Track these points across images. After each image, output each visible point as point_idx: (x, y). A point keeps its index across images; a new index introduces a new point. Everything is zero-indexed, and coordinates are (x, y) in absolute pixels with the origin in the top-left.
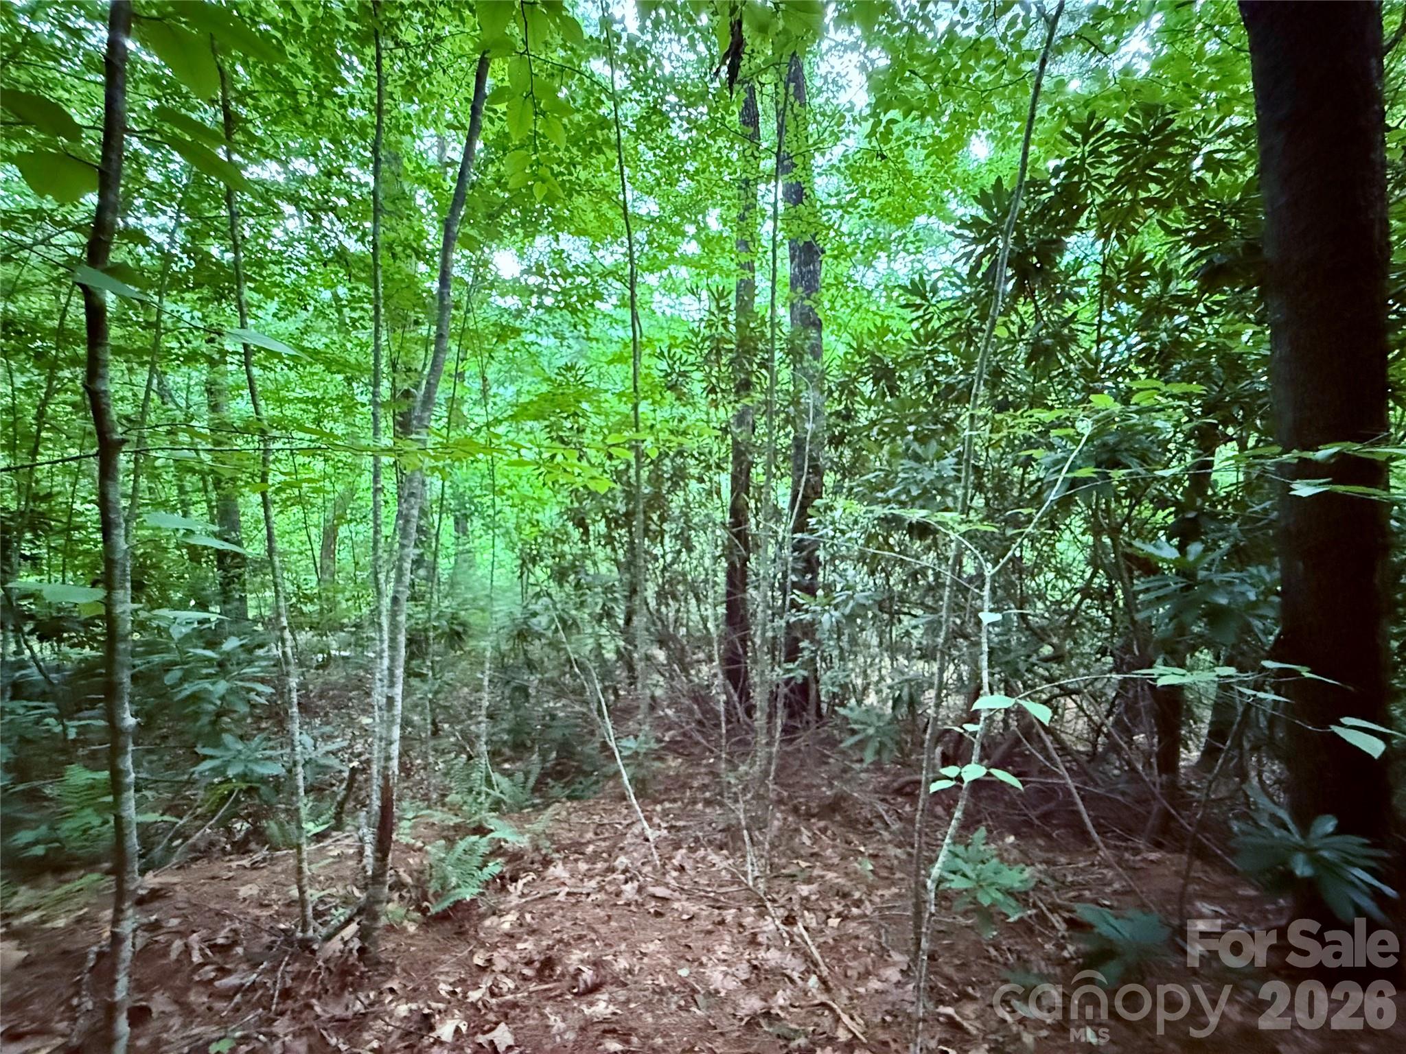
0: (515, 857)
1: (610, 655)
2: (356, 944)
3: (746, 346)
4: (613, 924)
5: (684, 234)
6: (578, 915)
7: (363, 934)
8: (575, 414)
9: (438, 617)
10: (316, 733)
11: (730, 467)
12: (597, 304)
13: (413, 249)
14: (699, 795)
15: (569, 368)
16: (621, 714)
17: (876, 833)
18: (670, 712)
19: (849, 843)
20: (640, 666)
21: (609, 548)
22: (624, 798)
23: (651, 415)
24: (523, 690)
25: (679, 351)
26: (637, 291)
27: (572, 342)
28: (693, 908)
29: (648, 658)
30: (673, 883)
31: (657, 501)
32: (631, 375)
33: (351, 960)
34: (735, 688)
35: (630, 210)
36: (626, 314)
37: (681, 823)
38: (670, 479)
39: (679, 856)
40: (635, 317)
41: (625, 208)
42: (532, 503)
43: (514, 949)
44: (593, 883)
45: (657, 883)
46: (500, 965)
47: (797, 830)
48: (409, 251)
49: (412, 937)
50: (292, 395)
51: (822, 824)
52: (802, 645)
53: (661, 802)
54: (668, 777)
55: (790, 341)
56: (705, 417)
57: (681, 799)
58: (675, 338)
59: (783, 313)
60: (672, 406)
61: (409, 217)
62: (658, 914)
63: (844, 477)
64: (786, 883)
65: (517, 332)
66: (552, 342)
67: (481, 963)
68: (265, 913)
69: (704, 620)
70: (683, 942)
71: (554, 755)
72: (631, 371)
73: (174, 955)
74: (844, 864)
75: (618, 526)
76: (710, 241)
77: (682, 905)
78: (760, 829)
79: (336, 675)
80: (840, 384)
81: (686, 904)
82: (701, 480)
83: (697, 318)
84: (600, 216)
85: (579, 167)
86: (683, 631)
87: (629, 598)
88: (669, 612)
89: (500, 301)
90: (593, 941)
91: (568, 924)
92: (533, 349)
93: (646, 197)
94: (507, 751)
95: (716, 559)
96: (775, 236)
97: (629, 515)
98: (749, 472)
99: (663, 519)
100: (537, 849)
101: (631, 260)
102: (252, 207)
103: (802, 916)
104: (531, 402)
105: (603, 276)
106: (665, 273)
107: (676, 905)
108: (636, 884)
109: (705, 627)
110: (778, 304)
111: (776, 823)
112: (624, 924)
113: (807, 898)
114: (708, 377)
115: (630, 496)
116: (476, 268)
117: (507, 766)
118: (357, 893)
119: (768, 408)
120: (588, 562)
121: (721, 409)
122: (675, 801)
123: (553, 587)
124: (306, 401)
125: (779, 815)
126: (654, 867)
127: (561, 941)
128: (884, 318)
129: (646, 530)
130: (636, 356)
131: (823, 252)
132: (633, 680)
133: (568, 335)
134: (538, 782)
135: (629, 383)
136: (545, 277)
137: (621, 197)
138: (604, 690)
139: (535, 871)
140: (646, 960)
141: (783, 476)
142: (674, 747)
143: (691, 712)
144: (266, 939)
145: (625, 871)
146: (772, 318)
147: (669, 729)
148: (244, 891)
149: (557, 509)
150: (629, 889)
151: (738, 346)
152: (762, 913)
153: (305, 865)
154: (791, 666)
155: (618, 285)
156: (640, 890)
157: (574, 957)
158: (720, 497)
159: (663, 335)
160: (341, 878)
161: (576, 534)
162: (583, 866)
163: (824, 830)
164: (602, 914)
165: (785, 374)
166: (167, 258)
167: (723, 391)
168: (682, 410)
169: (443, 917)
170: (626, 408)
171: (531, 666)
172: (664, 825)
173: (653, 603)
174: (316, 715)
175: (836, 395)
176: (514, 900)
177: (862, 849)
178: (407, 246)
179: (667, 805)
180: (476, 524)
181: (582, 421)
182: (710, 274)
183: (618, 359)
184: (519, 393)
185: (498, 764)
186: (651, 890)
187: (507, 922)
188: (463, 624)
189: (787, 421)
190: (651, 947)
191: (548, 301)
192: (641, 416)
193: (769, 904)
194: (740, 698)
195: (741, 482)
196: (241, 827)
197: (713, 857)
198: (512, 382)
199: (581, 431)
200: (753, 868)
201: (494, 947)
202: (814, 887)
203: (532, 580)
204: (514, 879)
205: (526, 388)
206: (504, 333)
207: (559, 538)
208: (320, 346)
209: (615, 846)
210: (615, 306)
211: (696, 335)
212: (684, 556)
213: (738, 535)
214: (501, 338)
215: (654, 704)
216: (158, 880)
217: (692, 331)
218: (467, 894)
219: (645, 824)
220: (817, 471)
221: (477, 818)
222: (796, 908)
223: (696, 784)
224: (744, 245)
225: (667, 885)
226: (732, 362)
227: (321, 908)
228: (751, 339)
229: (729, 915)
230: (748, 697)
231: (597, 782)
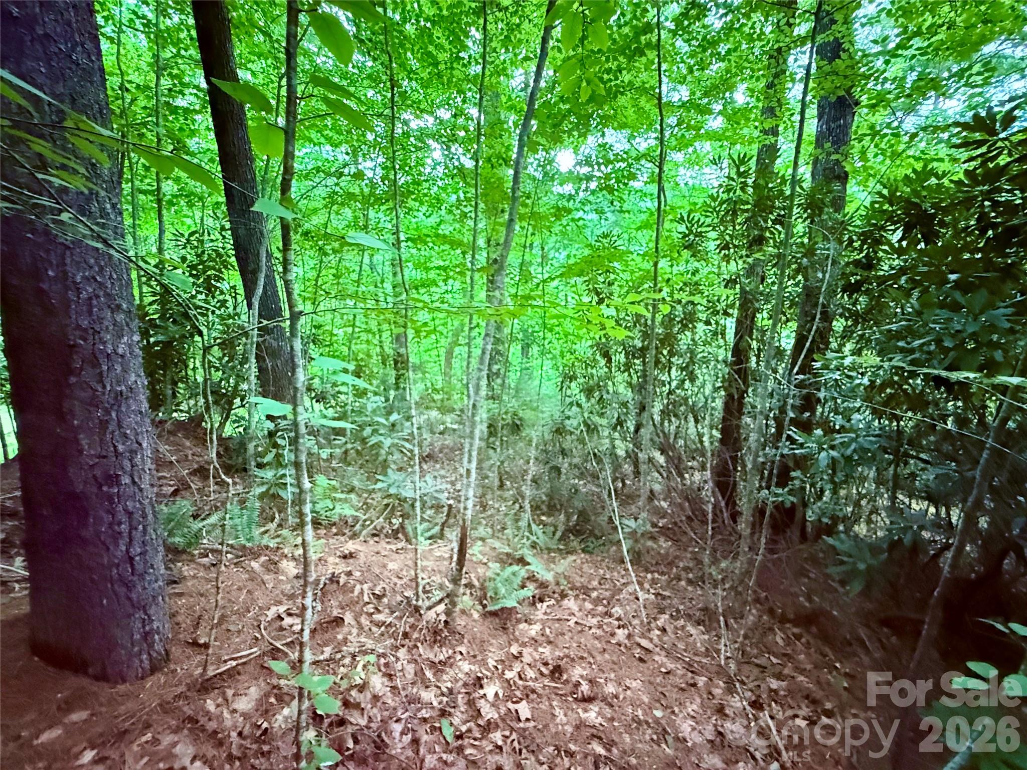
0: (543, 585)
1: (621, 453)
2: (443, 618)
3: (763, 205)
4: (607, 656)
5: (710, 112)
6: (582, 640)
7: (448, 613)
8: (608, 271)
9: (506, 413)
10: (436, 474)
11: (735, 312)
12: (631, 183)
13: (503, 159)
14: (683, 574)
15: (605, 236)
16: (626, 498)
17: (855, 655)
18: (664, 504)
19: (825, 656)
20: (643, 468)
21: (626, 374)
22: (623, 561)
23: (669, 270)
24: (558, 470)
25: (697, 216)
26: (665, 168)
27: (609, 215)
28: (671, 666)
29: (650, 460)
30: (656, 640)
31: (669, 340)
32: (654, 238)
33: (440, 627)
34: (723, 498)
35: (664, 100)
36: (654, 188)
37: (667, 593)
38: (681, 322)
39: (663, 619)
40: (661, 189)
41: (660, 98)
42: (572, 338)
43: (536, 650)
44: (594, 621)
45: (643, 636)
46: (527, 659)
47: (771, 629)
48: (501, 161)
49: (474, 621)
50: (432, 265)
51: (796, 630)
52: (793, 474)
53: (652, 572)
54: (659, 553)
55: (811, 196)
56: (716, 271)
57: (669, 574)
58: (695, 204)
59: (805, 171)
60: (687, 262)
61: (501, 136)
62: (641, 660)
63: (856, 323)
64: (756, 671)
65: (569, 211)
66: (595, 216)
67: (515, 653)
68: (399, 582)
69: (700, 436)
70: (660, 689)
71: (575, 517)
72: (655, 235)
73: (356, 593)
74: (816, 673)
75: (634, 357)
76: (735, 113)
77: (660, 658)
78: (735, 618)
79: (449, 441)
80: (863, 234)
81: (665, 660)
82: (708, 323)
83: (716, 184)
84: (639, 110)
85: (624, 72)
86: (681, 442)
87: (639, 415)
88: (671, 427)
89: (560, 190)
90: (590, 663)
91: (575, 645)
92: (581, 223)
93: (679, 87)
94: (544, 508)
95: (716, 390)
96: (804, 98)
97: (643, 350)
98: (754, 316)
99: (671, 354)
100: (558, 584)
101: (662, 143)
102: (415, 146)
103: (770, 706)
104: (576, 263)
105: (638, 159)
106: (690, 150)
107: (657, 658)
108: (626, 631)
109: (701, 442)
110: (801, 161)
111: (751, 618)
112: (615, 659)
113: (775, 691)
114: (722, 235)
115: (645, 335)
116: (544, 167)
117: (543, 518)
118: (447, 583)
119: (780, 260)
120: (610, 383)
121: (733, 263)
122: (663, 574)
123: (583, 399)
124: (439, 268)
125: (754, 611)
126: (642, 621)
127: (567, 656)
128: (927, 162)
129: (657, 362)
130: (659, 222)
131: (857, 103)
132: (637, 473)
133: (607, 210)
134: (563, 534)
135: (652, 245)
136: (592, 166)
137: (657, 91)
138: (614, 480)
139: (555, 599)
140: (629, 692)
141: (788, 320)
142: (665, 531)
143: (682, 509)
144: (399, 598)
145: (619, 619)
146: (793, 176)
147: (663, 517)
148: (391, 566)
149: (590, 343)
150: (621, 634)
151: (755, 206)
152: (730, 690)
153: (419, 562)
154: (780, 491)
155: (650, 165)
156: (629, 636)
157: (576, 672)
158: (723, 337)
159: (685, 203)
160: (440, 572)
161: (603, 362)
162: (588, 605)
163: (798, 637)
164: (599, 645)
165: (800, 228)
166: (373, 185)
167: (735, 246)
168: (696, 264)
169: (494, 614)
170: (648, 266)
171: (563, 452)
172: (652, 591)
173: (657, 418)
174: (437, 462)
175: (856, 245)
176: (540, 615)
177: (838, 665)
178: (499, 157)
179: (656, 575)
180: (535, 350)
181: (612, 276)
182: (733, 144)
183: (645, 226)
184: (569, 257)
185: (538, 516)
186: (638, 640)
187: (534, 630)
188: (520, 419)
189: (797, 271)
190: (634, 684)
191: (593, 185)
192: (660, 271)
193: (738, 685)
194: (727, 505)
195: (745, 326)
196: (396, 522)
197: (691, 629)
198: (565, 249)
199: (610, 284)
200: (725, 649)
201: (524, 645)
202: (784, 684)
203: (569, 392)
204: (541, 600)
205: (574, 252)
206: (559, 212)
207: (590, 364)
208: (447, 233)
209: (613, 596)
210: (646, 183)
211: (714, 199)
212: (687, 384)
213: (738, 372)
214: (558, 217)
215: (652, 495)
216: (355, 546)
217: (712, 197)
218: (510, 603)
219: (637, 587)
220: (827, 318)
221: (520, 552)
222: (764, 696)
223: (681, 565)
224: (769, 111)
225: (651, 640)
226: (748, 220)
227: (428, 588)
228: (768, 198)
229: (701, 681)
230: (735, 504)
231: (604, 544)
